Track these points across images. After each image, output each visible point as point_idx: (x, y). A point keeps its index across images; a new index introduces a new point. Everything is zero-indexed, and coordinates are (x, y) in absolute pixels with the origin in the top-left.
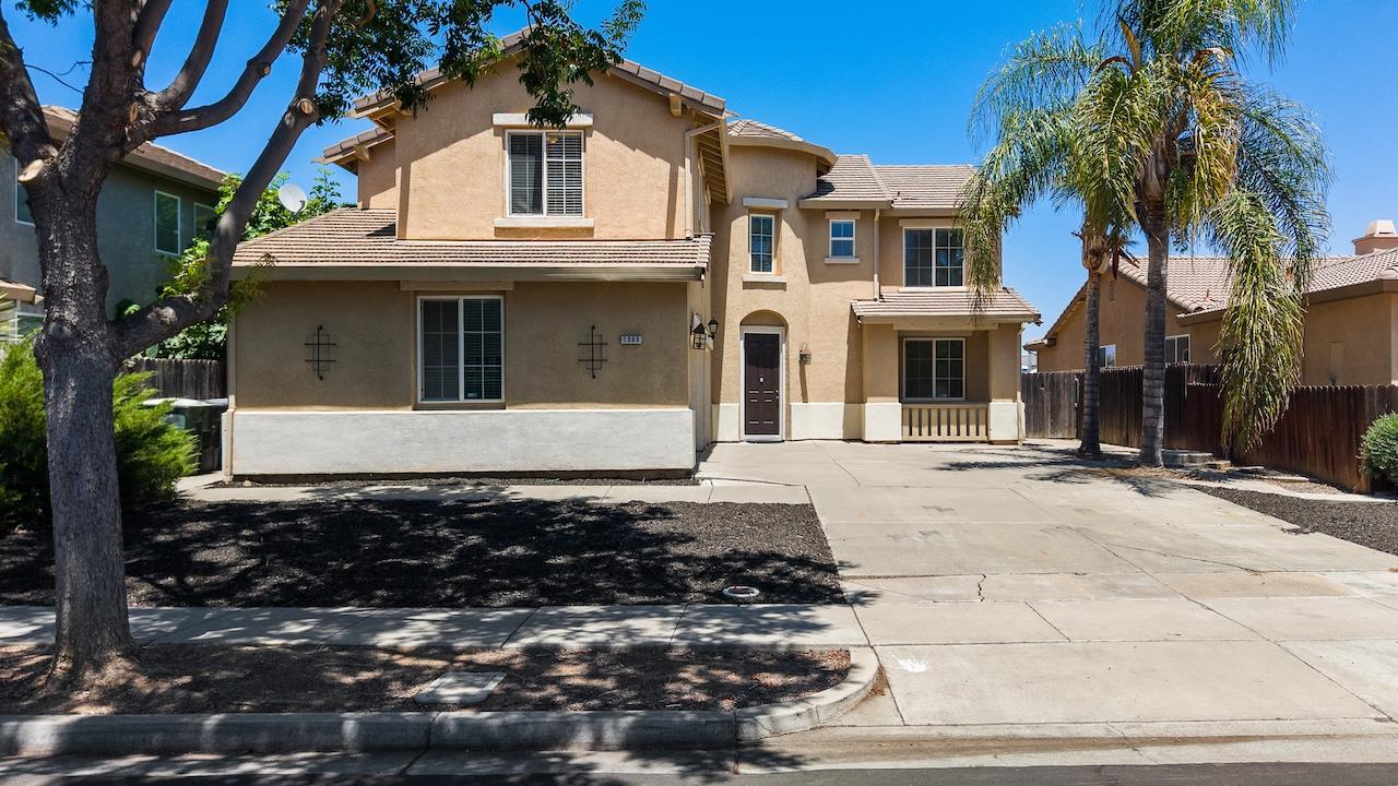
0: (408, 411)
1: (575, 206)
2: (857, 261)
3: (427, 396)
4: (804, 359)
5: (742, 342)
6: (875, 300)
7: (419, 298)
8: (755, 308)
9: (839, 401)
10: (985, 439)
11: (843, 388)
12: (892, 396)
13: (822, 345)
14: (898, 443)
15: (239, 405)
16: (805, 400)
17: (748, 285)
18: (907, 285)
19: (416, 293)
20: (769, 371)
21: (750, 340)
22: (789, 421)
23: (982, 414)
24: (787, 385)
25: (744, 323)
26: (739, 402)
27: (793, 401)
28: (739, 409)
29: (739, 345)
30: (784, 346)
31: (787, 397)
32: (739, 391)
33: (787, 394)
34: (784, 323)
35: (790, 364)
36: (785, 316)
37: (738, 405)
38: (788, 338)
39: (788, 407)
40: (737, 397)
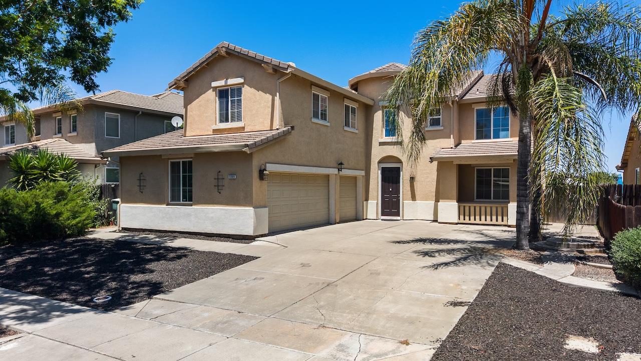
0: (164, 206)
1: (239, 119)
2: (442, 128)
3: (172, 200)
4: (412, 179)
5: (380, 172)
6: (452, 148)
7: (169, 161)
8: (385, 155)
9: (432, 200)
10: (506, 223)
11: (434, 194)
12: (453, 199)
13: (424, 172)
14: (457, 224)
15: (122, 202)
16: (414, 198)
17: (381, 144)
18: (477, 138)
19: (169, 159)
20: (394, 185)
21: (384, 170)
22: (403, 210)
23: (505, 210)
24: (403, 192)
25: (379, 162)
26: (378, 200)
27: (406, 200)
28: (377, 204)
29: (378, 173)
30: (401, 173)
31: (403, 198)
32: (378, 195)
33: (403, 197)
34: (400, 162)
35: (404, 182)
36: (401, 158)
37: (376, 202)
38: (403, 169)
39: (403, 202)
40: (376, 198)
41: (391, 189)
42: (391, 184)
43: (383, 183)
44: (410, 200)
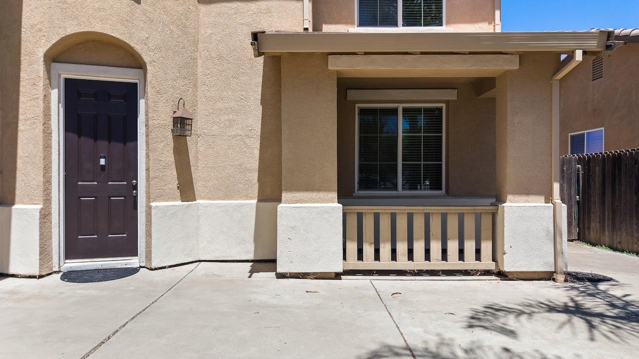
4: (181, 125)
5: (55, 94)
8: (72, 28)
9: (251, 198)
11: (255, 176)
12: (327, 190)
14: (337, 276)
16: (187, 191)
18: (361, 24)
20: (117, 147)
21: (74, 91)
22: (149, 234)
23: (486, 222)
24: (148, 170)
25: (54, 57)
27: (159, 198)
28: (45, 216)
29: (47, 98)
30: (142, 104)
31: (148, 193)
32: (47, 182)
33: (148, 187)
34: (138, 64)
35: (152, 135)
36: (138, 48)
37: (40, 207)
38: (149, 89)
39: (149, 209)
40: (39, 193)
41: (103, 162)
42: (103, 144)
43: (75, 137)
44: (174, 199)
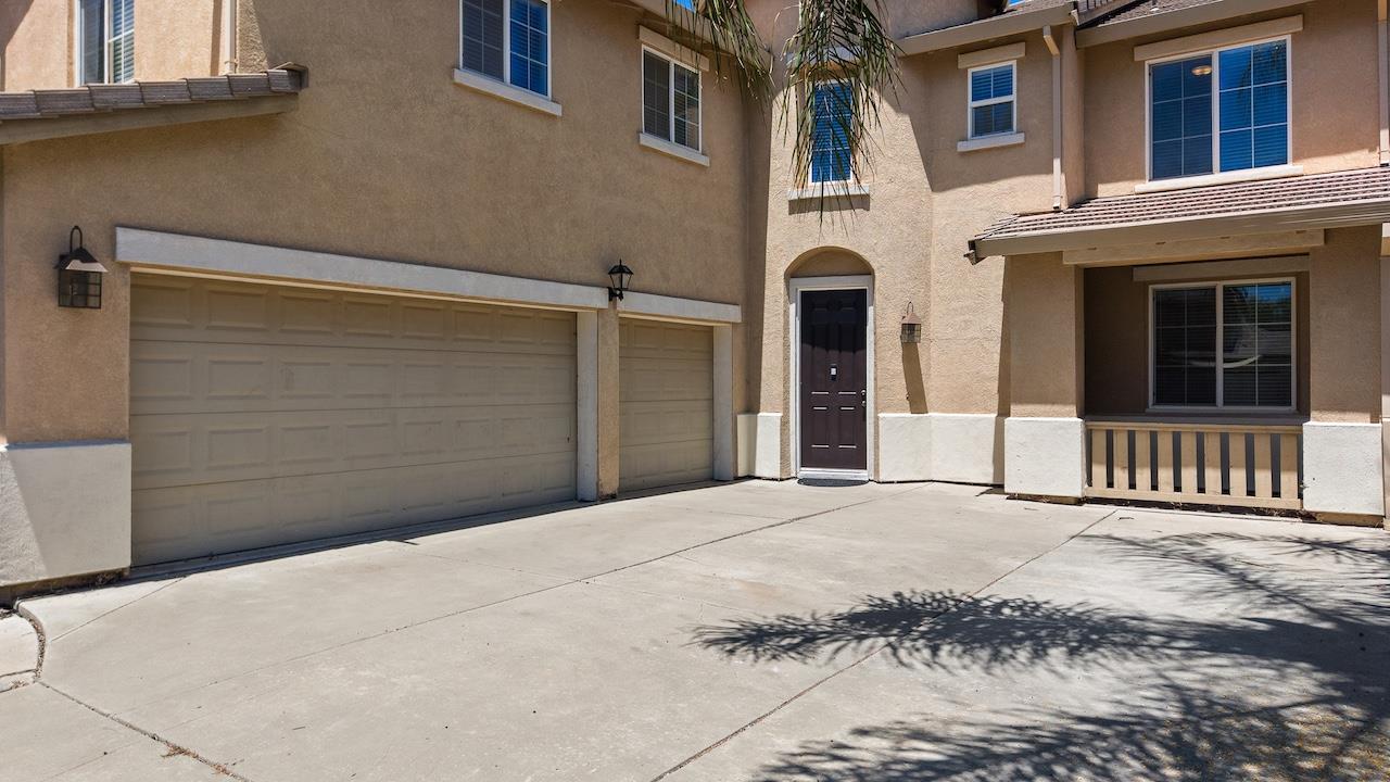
4: (910, 331)
5: (793, 308)
6: (1059, 211)
8: (810, 245)
10: (1294, 504)
12: (1064, 402)
13: (954, 304)
14: (1079, 502)
16: (917, 401)
17: (798, 206)
18: (1156, 176)
20: (847, 355)
21: (809, 302)
22: (877, 447)
23: (1287, 447)
24: (876, 379)
25: (793, 273)
26: (786, 409)
27: (888, 408)
28: (784, 423)
29: (786, 313)
30: (870, 311)
31: (876, 403)
32: (787, 392)
33: (876, 397)
34: (866, 270)
35: (881, 343)
36: (866, 255)
37: (780, 414)
38: (877, 296)
39: (877, 418)
40: (779, 402)
41: (834, 371)
42: (834, 353)
43: (809, 347)
44: (903, 411)
